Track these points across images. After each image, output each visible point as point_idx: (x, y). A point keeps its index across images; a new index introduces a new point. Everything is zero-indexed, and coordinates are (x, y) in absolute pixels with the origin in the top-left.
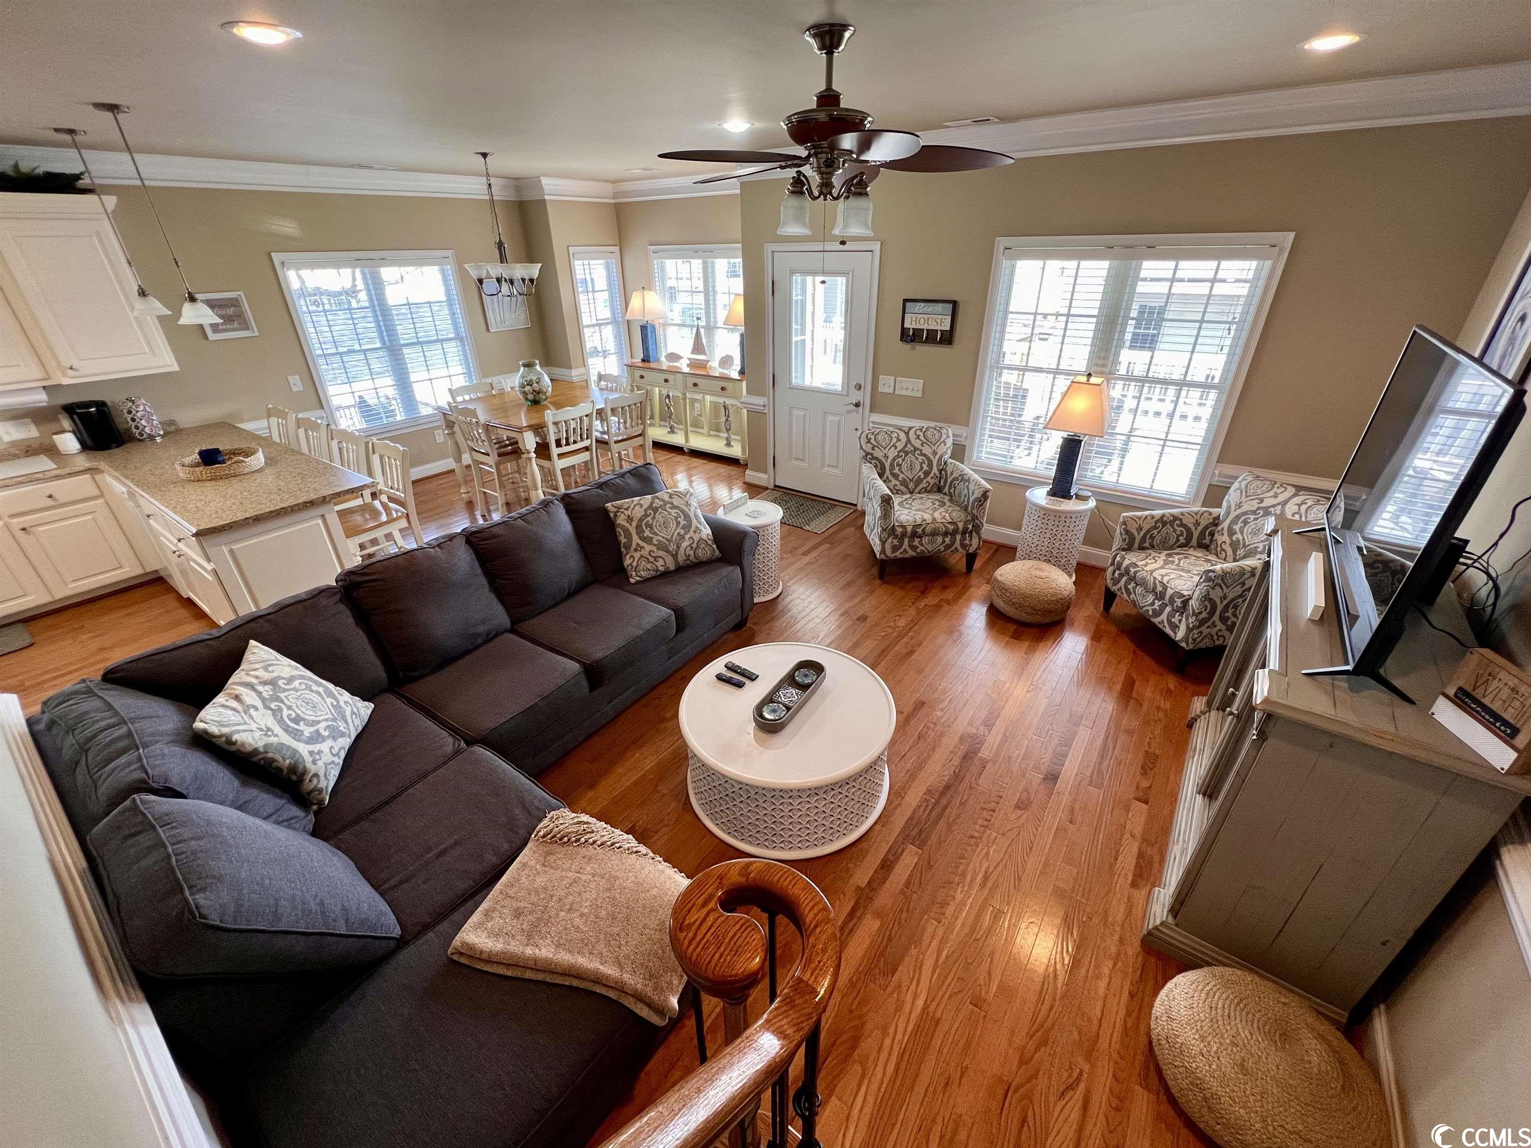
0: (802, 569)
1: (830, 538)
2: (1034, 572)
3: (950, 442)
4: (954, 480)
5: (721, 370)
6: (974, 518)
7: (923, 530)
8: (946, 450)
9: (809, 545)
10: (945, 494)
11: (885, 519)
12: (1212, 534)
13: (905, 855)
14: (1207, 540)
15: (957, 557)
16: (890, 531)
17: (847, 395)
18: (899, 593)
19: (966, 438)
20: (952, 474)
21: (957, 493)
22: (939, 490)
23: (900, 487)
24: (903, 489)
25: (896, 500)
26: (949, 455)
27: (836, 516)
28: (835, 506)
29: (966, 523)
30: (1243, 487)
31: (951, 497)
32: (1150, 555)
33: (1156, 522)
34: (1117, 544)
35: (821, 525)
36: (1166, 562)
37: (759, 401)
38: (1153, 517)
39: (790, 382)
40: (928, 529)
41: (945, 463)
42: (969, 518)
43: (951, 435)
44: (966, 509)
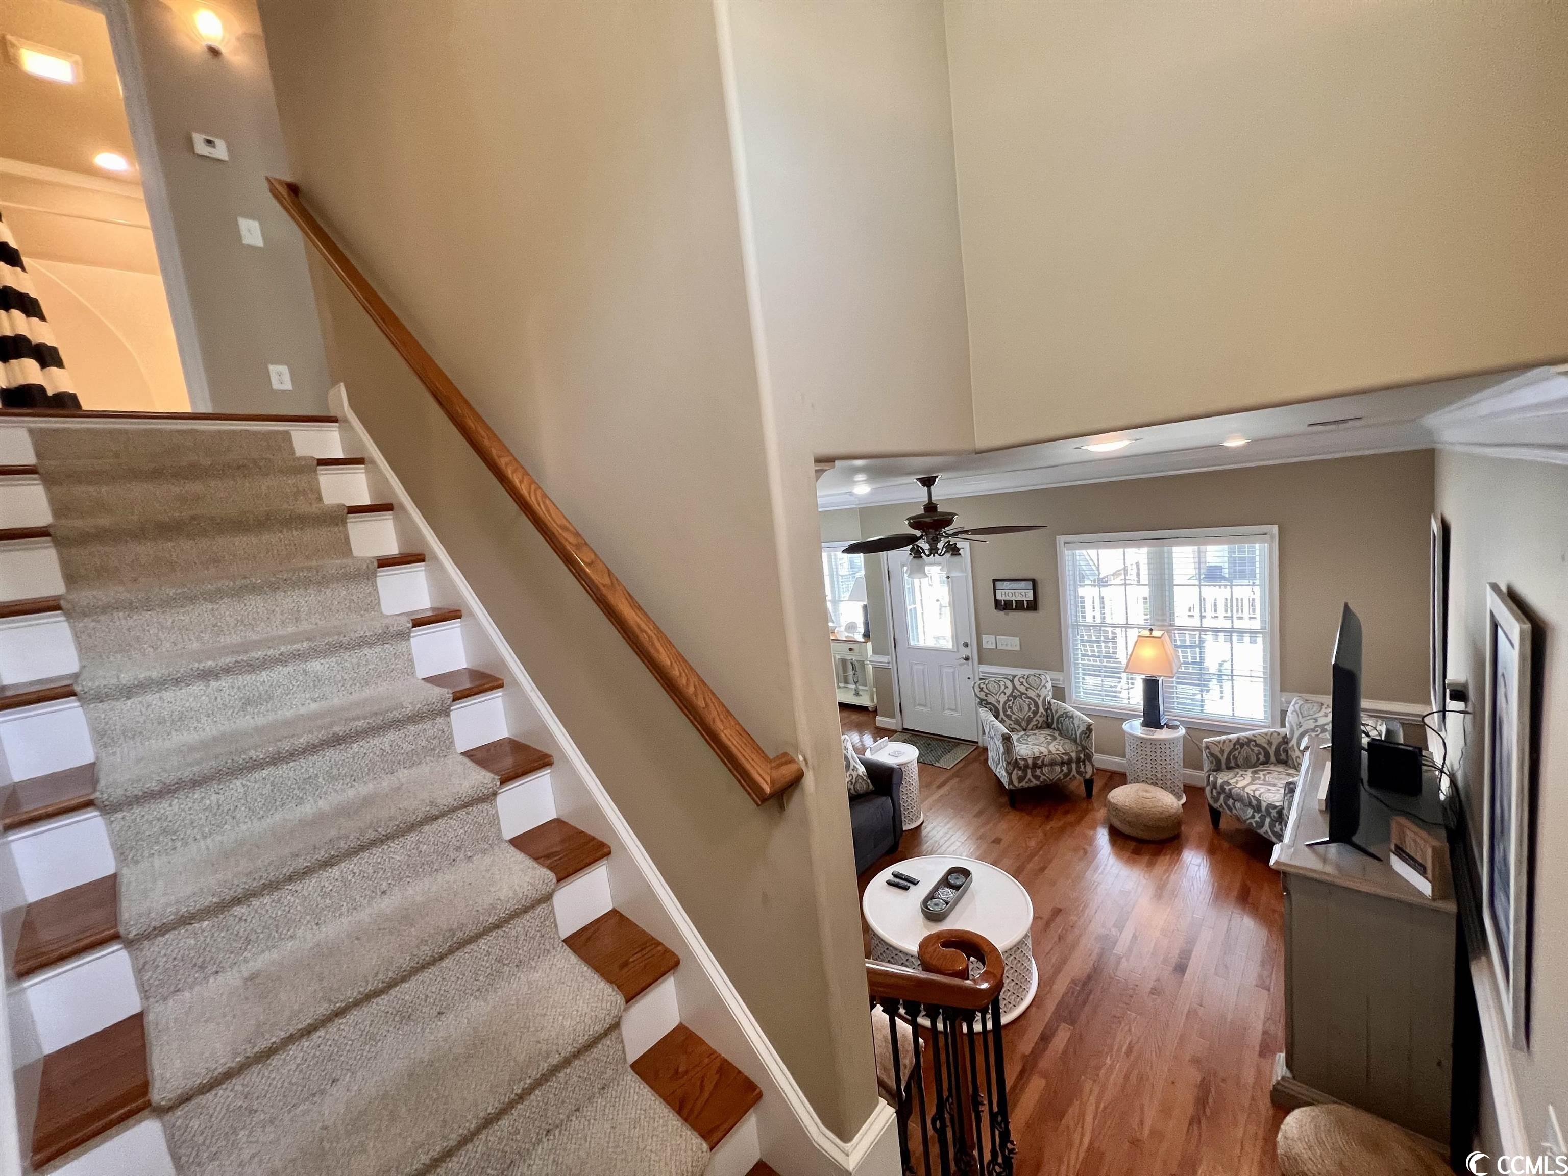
0: (938, 800)
1: (958, 773)
2: (1141, 794)
3: (1049, 685)
4: (1059, 717)
5: (847, 634)
6: (1084, 748)
7: (1043, 761)
8: (1047, 693)
9: (942, 779)
10: (1054, 729)
11: (1008, 753)
12: (1286, 751)
13: (1059, 1030)
14: (1283, 757)
15: (1076, 783)
16: (1014, 764)
17: (958, 651)
18: (1027, 818)
19: (1064, 681)
20: (1056, 712)
21: (1064, 728)
22: (1049, 726)
23: (1014, 726)
24: (1018, 728)
25: (1015, 737)
26: (1051, 696)
27: (961, 754)
28: (959, 744)
29: (1078, 752)
30: (1298, 710)
31: (1060, 731)
32: (1238, 774)
33: (1235, 745)
34: (1206, 766)
35: (949, 761)
36: (1253, 780)
37: (884, 659)
38: (1230, 741)
39: (909, 644)
40: (1047, 761)
41: (1049, 703)
42: (1079, 748)
43: (1049, 679)
44: (1075, 741)
